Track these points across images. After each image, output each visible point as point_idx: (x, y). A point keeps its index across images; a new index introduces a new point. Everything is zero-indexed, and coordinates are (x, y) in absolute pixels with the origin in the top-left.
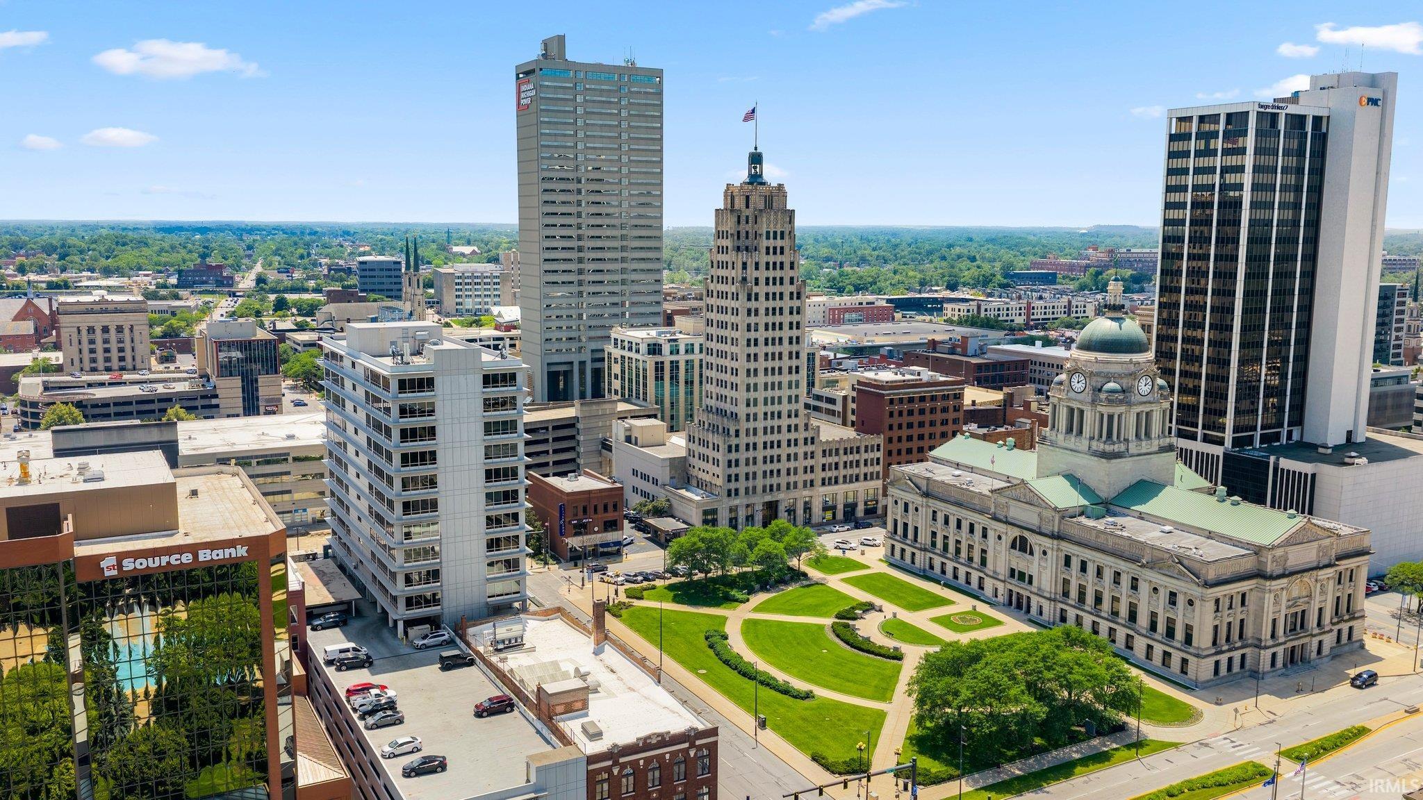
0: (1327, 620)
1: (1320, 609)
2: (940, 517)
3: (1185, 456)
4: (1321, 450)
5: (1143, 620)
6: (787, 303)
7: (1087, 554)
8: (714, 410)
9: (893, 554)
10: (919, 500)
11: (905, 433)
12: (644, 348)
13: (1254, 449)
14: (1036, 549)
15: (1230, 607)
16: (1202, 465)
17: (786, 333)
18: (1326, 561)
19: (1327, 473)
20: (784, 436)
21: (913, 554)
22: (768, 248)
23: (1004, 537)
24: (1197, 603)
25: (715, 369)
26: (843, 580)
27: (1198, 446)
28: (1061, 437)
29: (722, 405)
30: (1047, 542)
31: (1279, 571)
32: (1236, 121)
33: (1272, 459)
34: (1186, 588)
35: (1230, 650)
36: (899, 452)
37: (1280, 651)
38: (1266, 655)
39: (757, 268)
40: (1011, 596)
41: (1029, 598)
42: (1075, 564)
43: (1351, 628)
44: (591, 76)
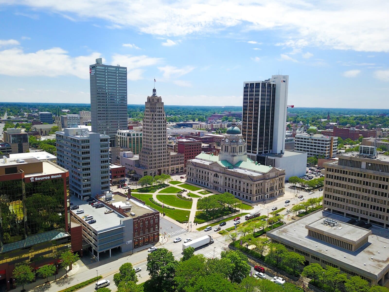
0: (277, 188)
1: (276, 186)
2: (198, 170)
3: (249, 156)
4: (276, 154)
5: (242, 190)
6: (163, 124)
7: (230, 177)
8: (146, 148)
9: (188, 180)
10: (194, 167)
11: (189, 153)
12: (126, 135)
13: (263, 155)
14: (219, 176)
15: (259, 186)
16: (252, 158)
17: (163, 131)
18: (277, 176)
19: (277, 159)
20: (162, 154)
21: (193, 179)
22: (158, 111)
23: (212, 174)
24: (252, 185)
25: (146, 139)
26: (178, 186)
27: (251, 154)
28: (223, 152)
29: (148, 147)
30: (221, 175)
31: (268, 178)
32: (258, 84)
33: (266, 156)
34: (250, 182)
35: (259, 195)
36: (188, 157)
37: (269, 194)
38: (266, 196)
39: (156, 116)
40: (214, 187)
41: (218, 187)
42: (228, 179)
43: (282, 190)
44: (109, 68)
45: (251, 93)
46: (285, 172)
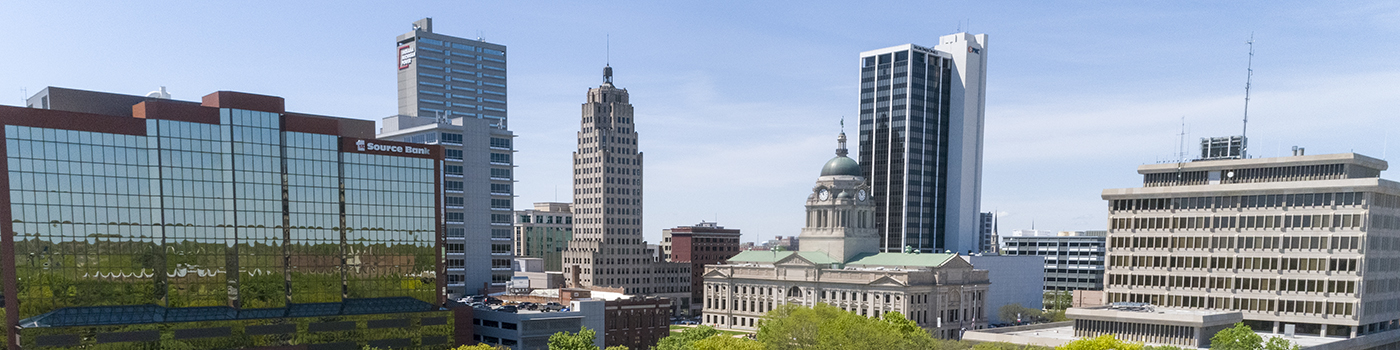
0: (969, 317)
1: (965, 310)
8: (582, 240)
10: (727, 282)
15: (919, 302)
18: (966, 281)
21: (723, 318)
28: (814, 230)
29: (588, 236)
31: (943, 282)
32: (901, 57)
39: (613, 141)
44: (455, 46)
45: (884, 83)
46: (989, 277)
